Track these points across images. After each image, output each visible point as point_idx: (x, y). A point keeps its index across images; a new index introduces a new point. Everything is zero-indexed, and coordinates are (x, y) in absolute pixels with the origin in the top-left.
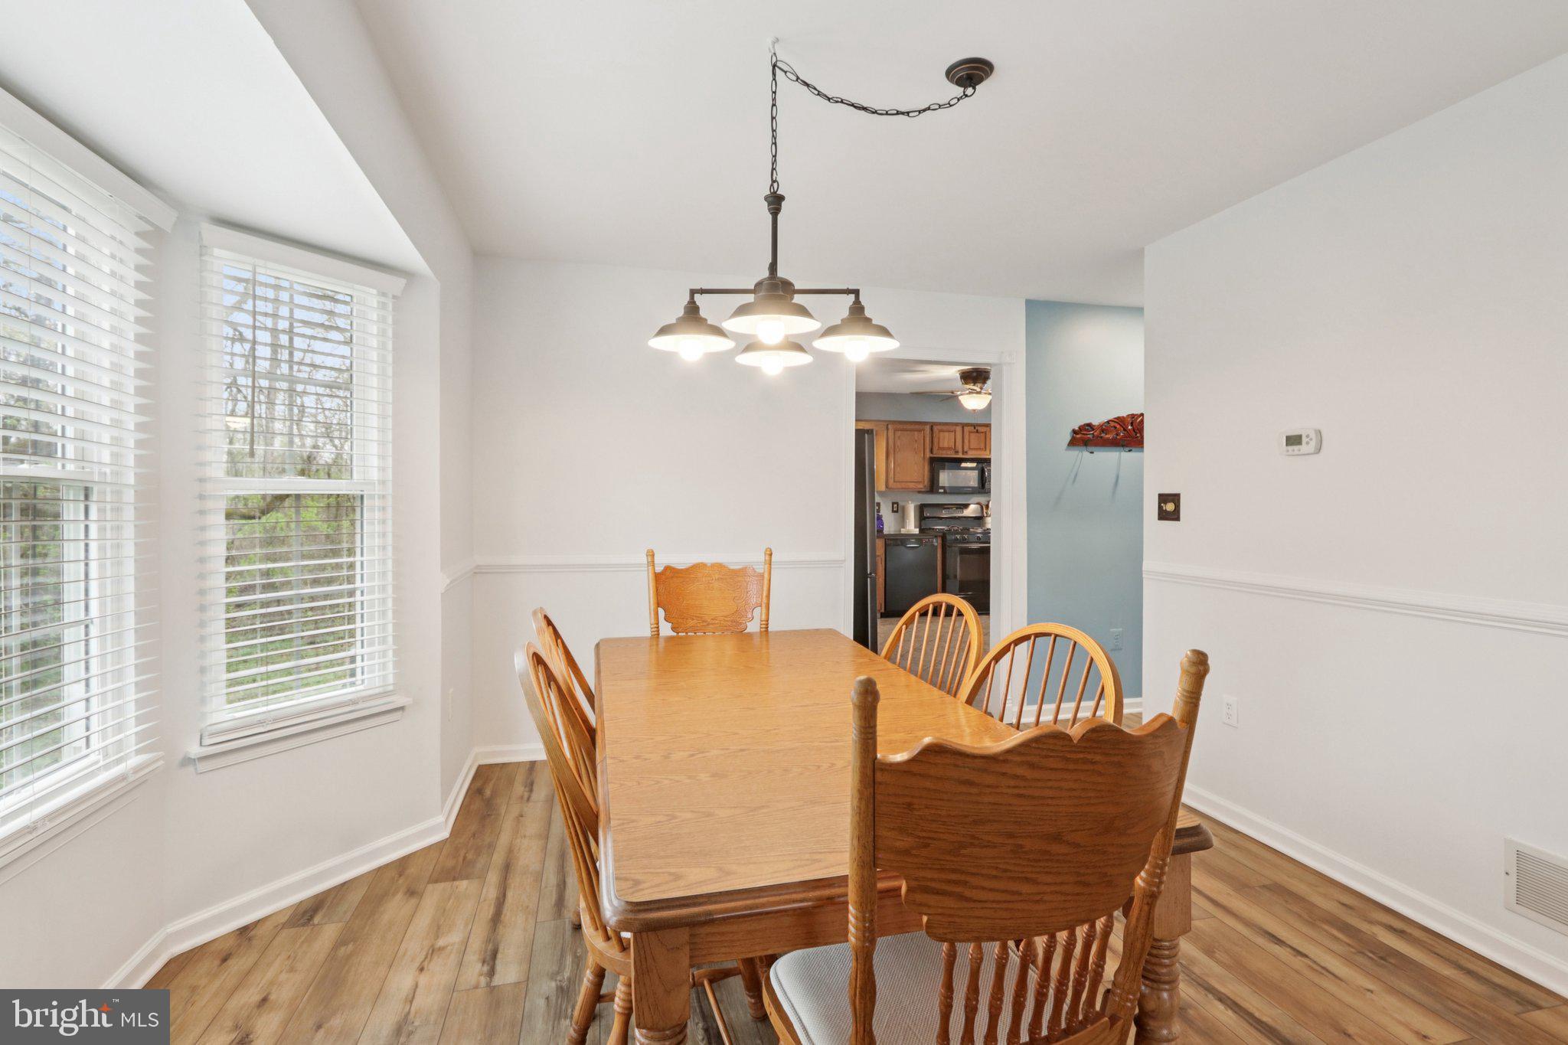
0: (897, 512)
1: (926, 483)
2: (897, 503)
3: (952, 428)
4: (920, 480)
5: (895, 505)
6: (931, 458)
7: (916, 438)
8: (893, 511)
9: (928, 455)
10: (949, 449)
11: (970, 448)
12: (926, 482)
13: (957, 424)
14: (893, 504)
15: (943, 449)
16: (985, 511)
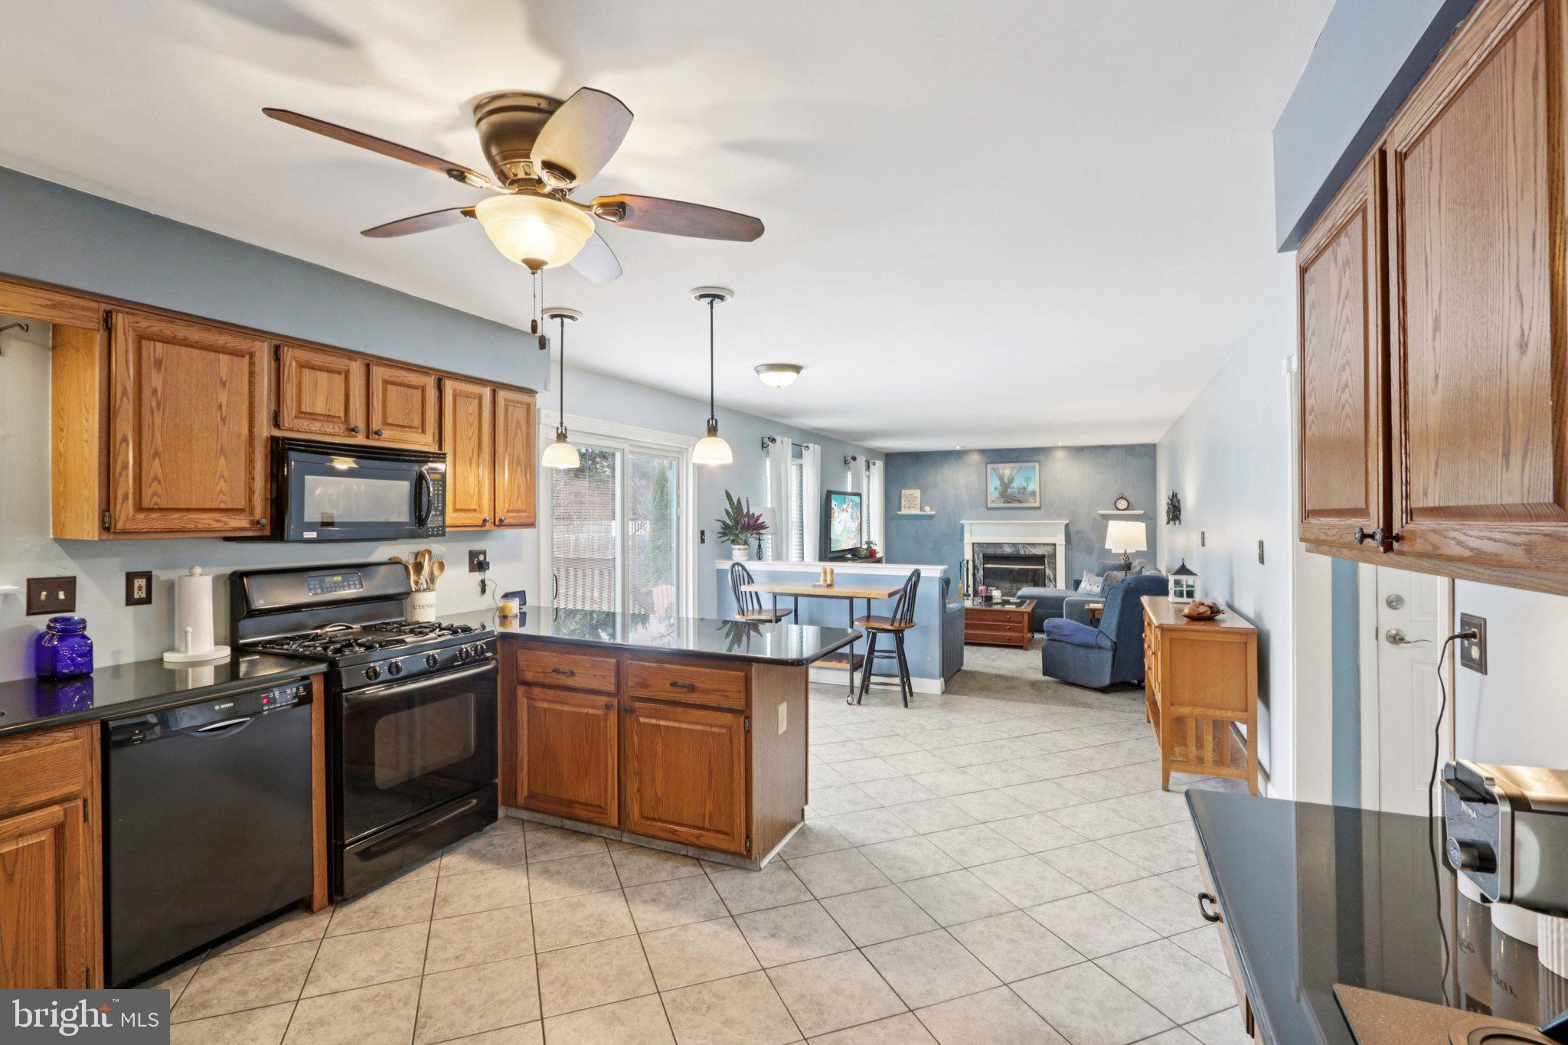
0: (147, 600)
1: (258, 512)
2: (148, 576)
3: (341, 363)
4: (241, 504)
5: (140, 583)
6: (274, 440)
7: (224, 374)
8: (130, 601)
9: (265, 430)
10: (329, 417)
11: (385, 423)
12: (260, 508)
13: (351, 354)
14: (130, 577)
15: (313, 416)
16: (413, 577)
